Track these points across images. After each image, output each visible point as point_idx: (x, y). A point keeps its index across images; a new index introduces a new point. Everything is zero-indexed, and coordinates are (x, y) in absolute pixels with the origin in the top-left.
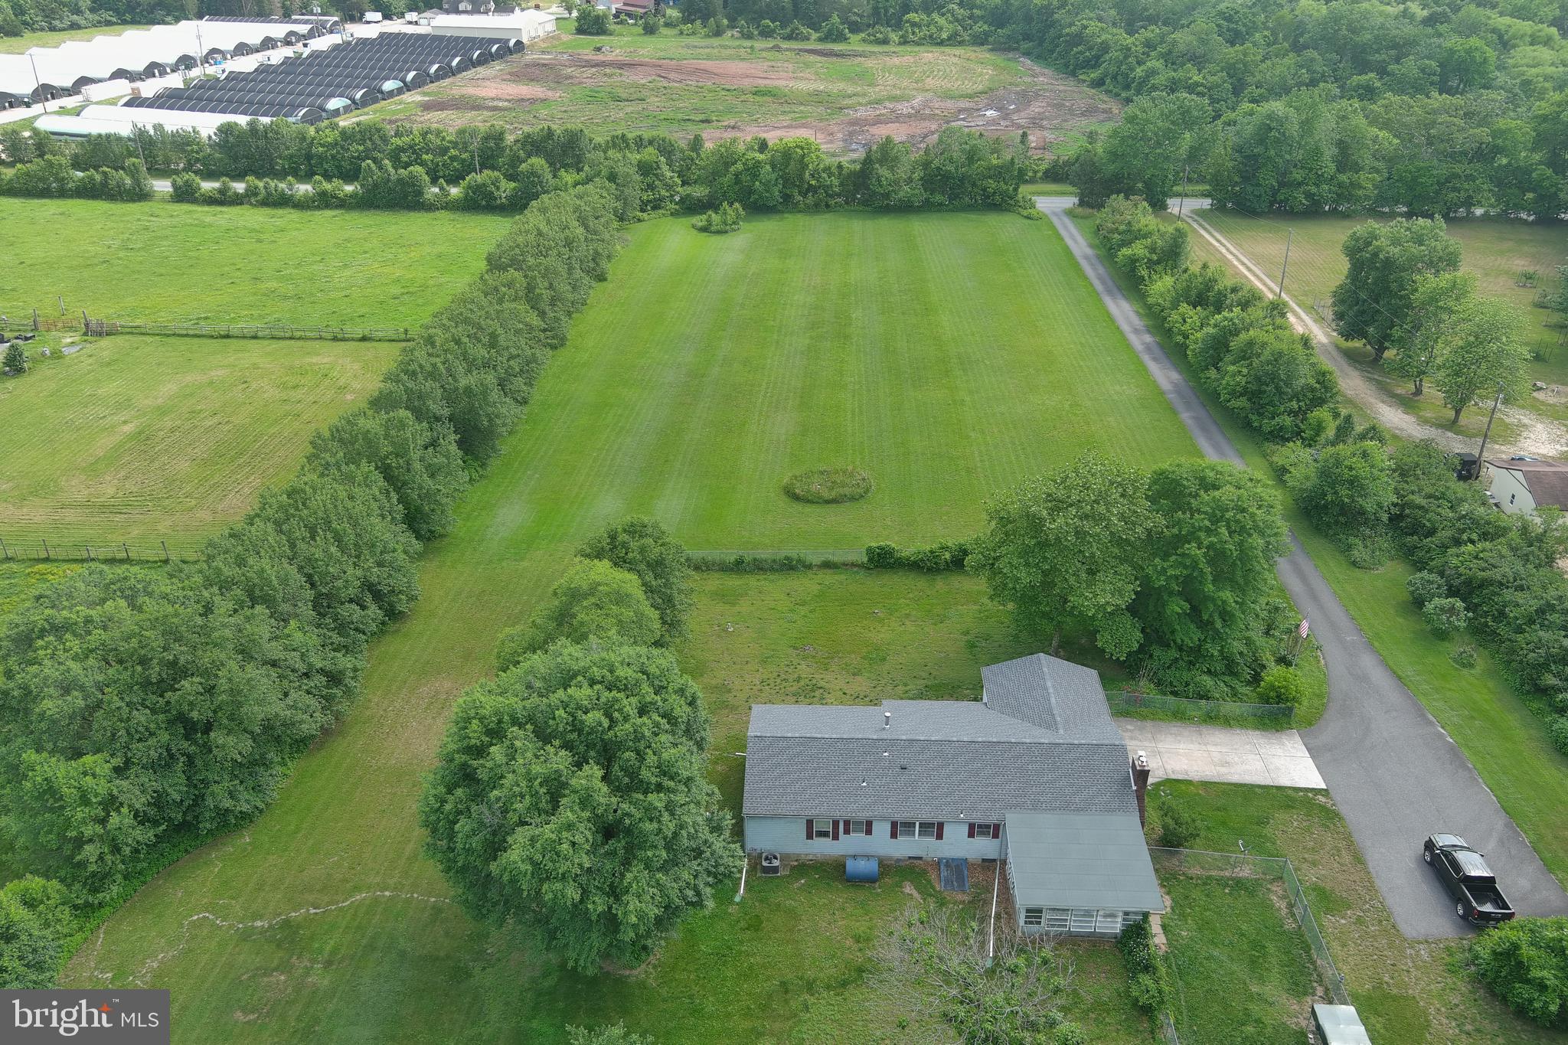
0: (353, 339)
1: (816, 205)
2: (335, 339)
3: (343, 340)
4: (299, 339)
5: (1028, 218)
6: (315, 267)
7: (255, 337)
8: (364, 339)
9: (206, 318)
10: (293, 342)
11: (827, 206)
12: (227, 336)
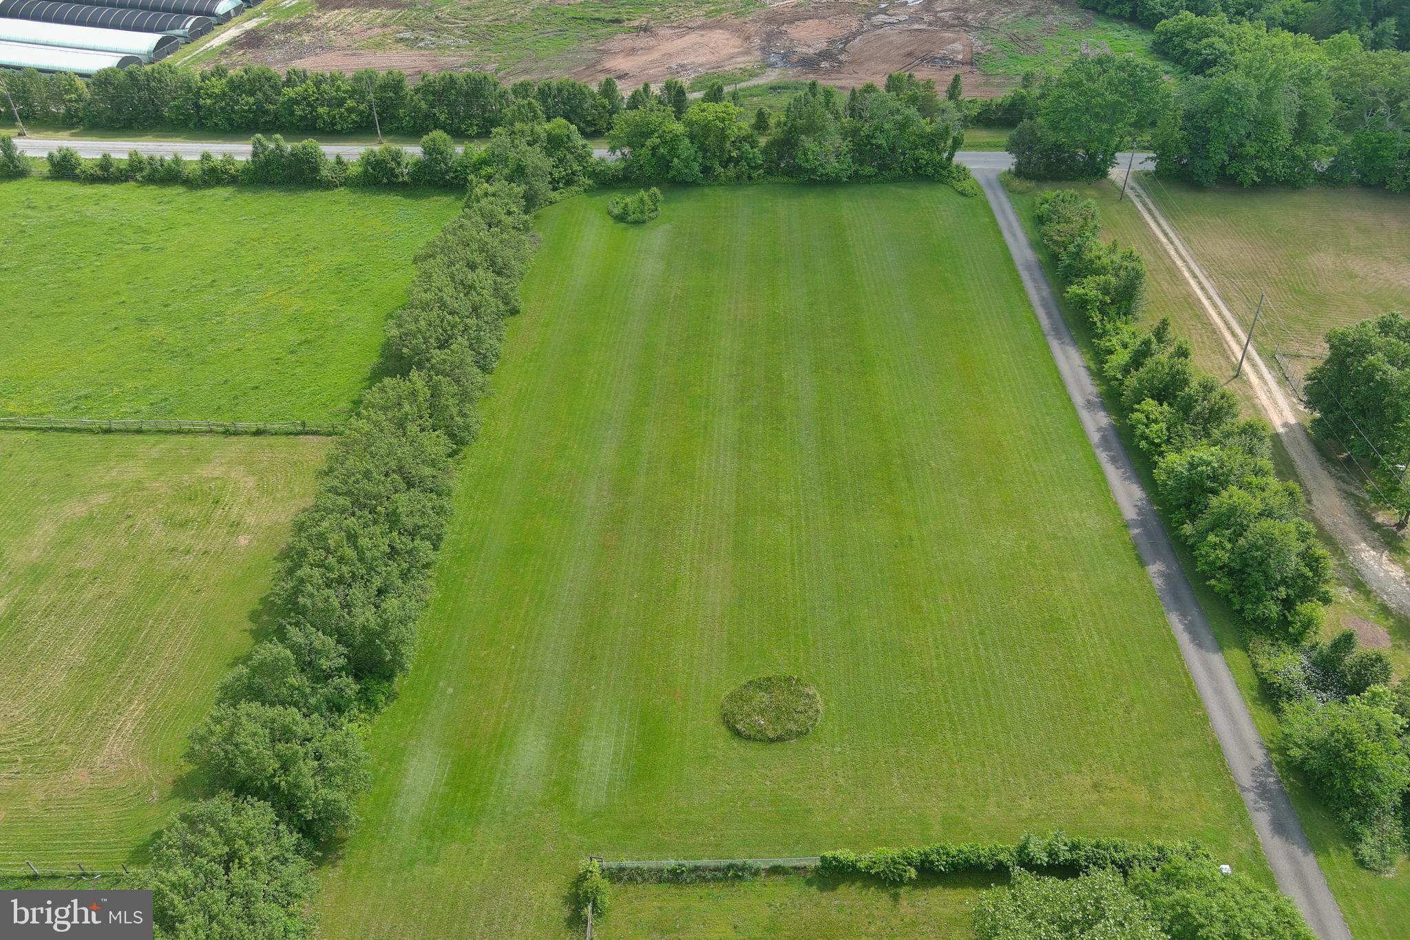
0: (246, 433)
1: (738, 177)
2: (227, 433)
3: (236, 433)
4: (189, 432)
5: (962, 194)
6: (205, 296)
7: (139, 432)
8: (258, 433)
9: (86, 397)
10: (180, 438)
11: (750, 178)
12: (108, 431)
